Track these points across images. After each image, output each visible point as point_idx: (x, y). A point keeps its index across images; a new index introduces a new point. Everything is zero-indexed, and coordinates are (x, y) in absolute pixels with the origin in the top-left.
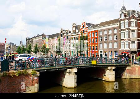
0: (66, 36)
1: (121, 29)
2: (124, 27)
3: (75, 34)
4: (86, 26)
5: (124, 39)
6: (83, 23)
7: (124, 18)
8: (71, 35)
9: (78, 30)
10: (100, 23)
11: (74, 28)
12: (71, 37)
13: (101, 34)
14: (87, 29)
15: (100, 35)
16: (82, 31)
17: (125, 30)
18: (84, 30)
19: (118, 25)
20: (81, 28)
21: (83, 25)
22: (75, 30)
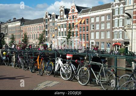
0: (52, 22)
1: (115, 15)
2: (119, 14)
3: (63, 20)
4: (76, 11)
5: (118, 27)
6: (72, 6)
7: (119, 2)
8: (58, 21)
9: (66, 15)
10: (93, 7)
11: (62, 12)
12: (58, 24)
13: (93, 20)
14: (77, 15)
15: (92, 22)
16: (71, 16)
17: (119, 17)
18: (73, 16)
19: (112, 11)
20: (70, 12)
21: (73, 9)
22: (63, 15)
